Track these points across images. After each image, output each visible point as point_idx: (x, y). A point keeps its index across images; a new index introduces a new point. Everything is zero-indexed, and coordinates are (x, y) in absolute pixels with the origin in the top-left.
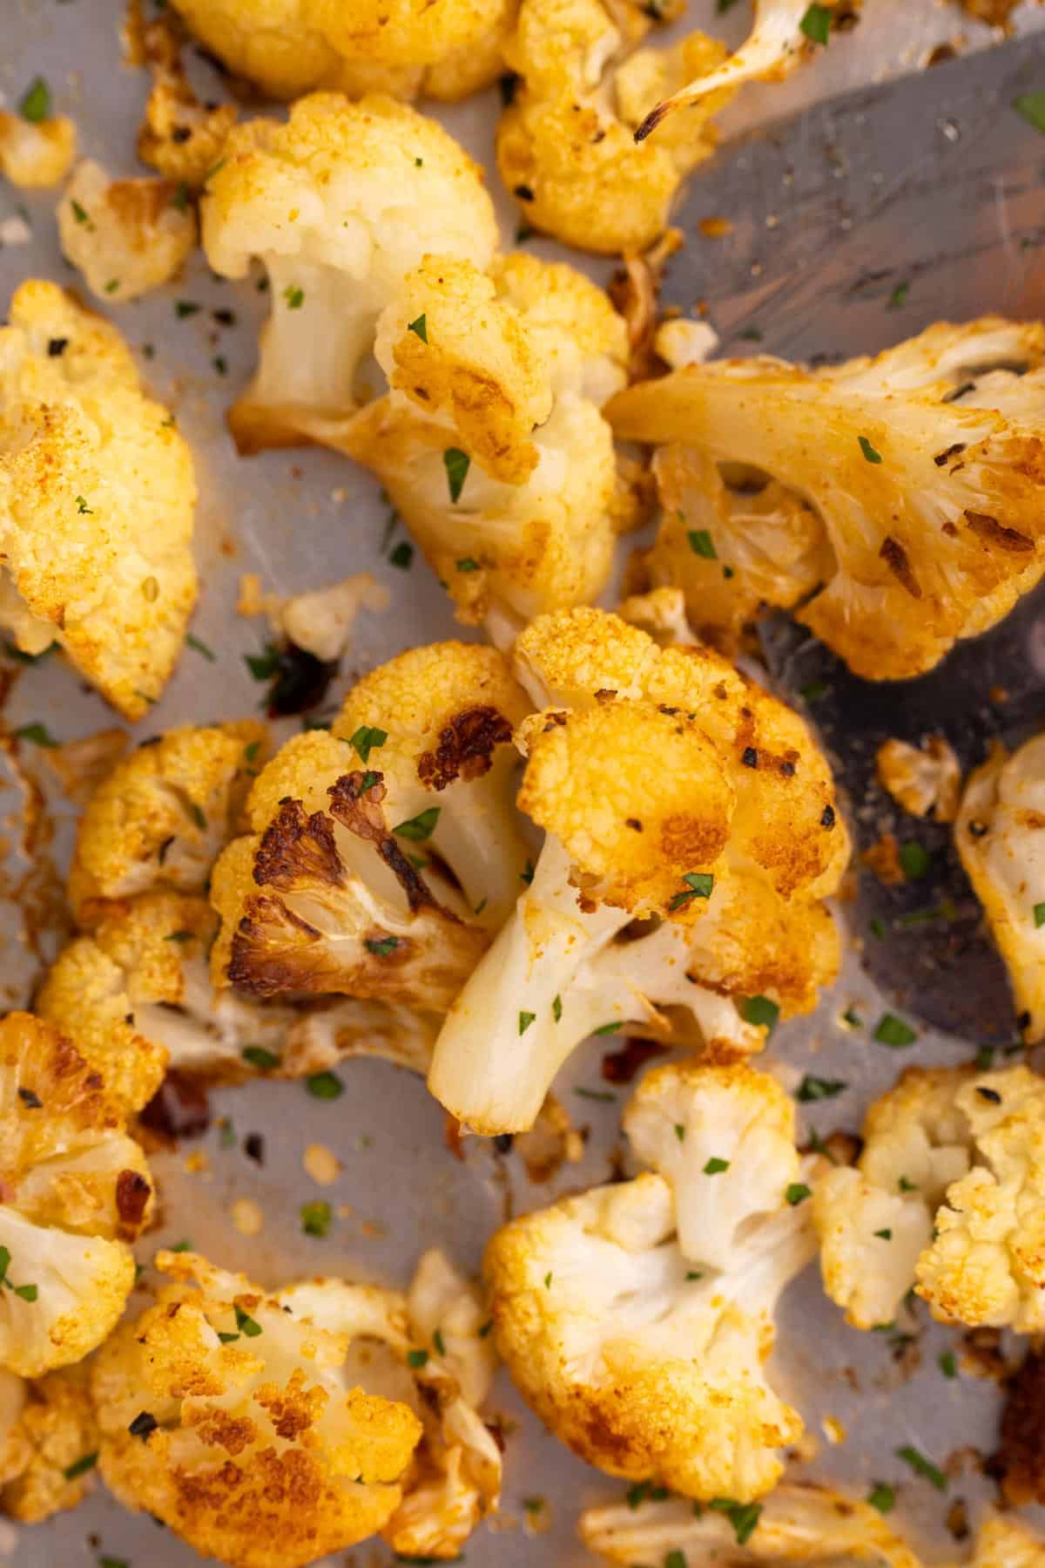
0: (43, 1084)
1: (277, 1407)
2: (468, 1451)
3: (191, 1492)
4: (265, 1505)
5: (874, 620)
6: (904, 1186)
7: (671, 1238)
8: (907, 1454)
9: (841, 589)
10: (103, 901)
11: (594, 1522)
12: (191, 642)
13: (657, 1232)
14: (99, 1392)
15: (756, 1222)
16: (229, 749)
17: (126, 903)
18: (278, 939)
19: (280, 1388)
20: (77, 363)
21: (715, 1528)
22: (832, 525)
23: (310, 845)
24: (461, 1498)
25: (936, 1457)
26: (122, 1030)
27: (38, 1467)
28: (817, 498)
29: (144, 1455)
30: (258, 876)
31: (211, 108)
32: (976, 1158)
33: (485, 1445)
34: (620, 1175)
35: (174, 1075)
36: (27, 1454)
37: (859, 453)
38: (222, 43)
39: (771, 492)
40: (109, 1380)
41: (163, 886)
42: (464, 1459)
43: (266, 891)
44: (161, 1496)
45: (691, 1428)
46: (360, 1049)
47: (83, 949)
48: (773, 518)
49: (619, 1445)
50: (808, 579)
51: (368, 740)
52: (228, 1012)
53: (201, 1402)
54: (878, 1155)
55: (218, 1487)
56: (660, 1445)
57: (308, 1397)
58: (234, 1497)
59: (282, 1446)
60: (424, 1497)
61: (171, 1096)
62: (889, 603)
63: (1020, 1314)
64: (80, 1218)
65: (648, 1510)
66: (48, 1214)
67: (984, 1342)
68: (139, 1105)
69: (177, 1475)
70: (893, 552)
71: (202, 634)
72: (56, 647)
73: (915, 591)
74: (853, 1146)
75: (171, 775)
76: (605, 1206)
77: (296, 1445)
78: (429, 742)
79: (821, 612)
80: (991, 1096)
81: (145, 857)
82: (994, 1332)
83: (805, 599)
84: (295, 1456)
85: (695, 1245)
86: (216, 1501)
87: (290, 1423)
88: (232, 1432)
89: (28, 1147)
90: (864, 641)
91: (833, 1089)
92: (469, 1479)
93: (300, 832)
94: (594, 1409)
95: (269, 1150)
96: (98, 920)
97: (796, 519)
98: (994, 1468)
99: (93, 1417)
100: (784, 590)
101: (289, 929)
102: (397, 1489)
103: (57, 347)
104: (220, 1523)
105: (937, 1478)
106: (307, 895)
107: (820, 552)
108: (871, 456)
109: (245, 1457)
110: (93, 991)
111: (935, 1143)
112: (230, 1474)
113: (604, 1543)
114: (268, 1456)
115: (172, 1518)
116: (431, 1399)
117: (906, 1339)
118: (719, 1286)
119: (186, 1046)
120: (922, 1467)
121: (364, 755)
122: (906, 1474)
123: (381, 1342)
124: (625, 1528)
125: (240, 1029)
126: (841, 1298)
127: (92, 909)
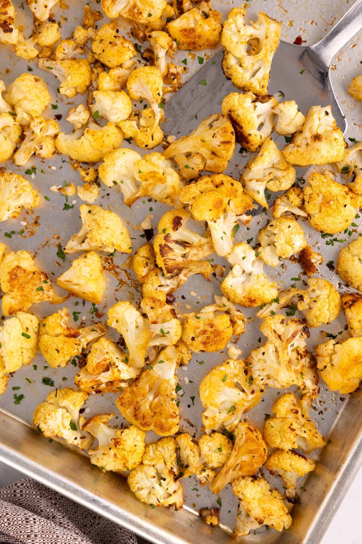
0: (153, 305)
1: (208, 325)
2: (237, 316)
3: (205, 343)
4: (215, 339)
5: (215, 164)
6: (269, 245)
7: (244, 271)
8: (292, 279)
9: (209, 162)
10: (143, 277)
11: (258, 314)
12: (132, 238)
13: (241, 272)
14: (185, 341)
15: (253, 262)
16: (146, 247)
17: (147, 275)
18: (170, 263)
19: (207, 322)
20: (93, 212)
21: (275, 305)
22: (203, 154)
23: (166, 248)
24: (240, 322)
25: (297, 277)
26: (156, 291)
27: (183, 355)
28: (199, 151)
29: (195, 343)
30: (163, 257)
31: (89, 169)
32: (275, 234)
33: (239, 313)
34: (232, 268)
35: (167, 295)
36: (180, 354)
37: (202, 142)
38: (85, 160)
39: (193, 154)
40: (185, 338)
41: (150, 270)
42: (237, 318)
43: (165, 258)
44: (201, 347)
45: (262, 292)
46: (188, 276)
47: (144, 286)
48: (195, 157)
49: (254, 301)
50: (204, 163)
51: (164, 231)
52: (168, 282)
53: (199, 330)
54: (263, 244)
55: (208, 341)
56: (259, 297)
57: (211, 321)
58: (211, 340)
59: (212, 330)
60: (236, 326)
61: (168, 298)
62: (216, 161)
63: (294, 251)
64: (168, 318)
65: (264, 308)
66: (164, 321)
67: (293, 258)
68: (165, 300)
69: (202, 342)
70: (213, 153)
71: (133, 237)
72: (115, 250)
73: (219, 157)
74: (259, 245)
75: (141, 255)
76: (232, 273)
77: (214, 328)
78: (172, 225)
79: (208, 167)
80: (272, 225)
81: (145, 267)
82: (293, 256)
83: (204, 167)
84: (215, 330)
85: (248, 270)
86: (208, 343)
87: (212, 326)
88: (204, 332)
89: (156, 315)
90: (216, 168)
91: (252, 239)
92: (240, 319)
93: (164, 247)
94: (248, 298)
95: (185, 297)
96: (144, 280)
97: (198, 156)
98: (305, 273)
99: (186, 344)
100: (201, 167)
101: (171, 261)
102: (231, 327)
103: (90, 212)
104: (211, 345)
105: (299, 279)
106: (170, 255)
107: (204, 159)
108: (203, 141)
109: (208, 334)
110: (150, 289)
111: (269, 237)
112: (208, 338)
113: (262, 316)
114: (211, 332)
115: (204, 349)
116: (228, 312)
117: (283, 265)
118: (254, 273)
119: (166, 290)
120: (296, 279)
121: (165, 233)
122: (294, 282)
123: (217, 310)
124: (263, 312)
125: (171, 283)
126: (270, 264)
127: (143, 279)
